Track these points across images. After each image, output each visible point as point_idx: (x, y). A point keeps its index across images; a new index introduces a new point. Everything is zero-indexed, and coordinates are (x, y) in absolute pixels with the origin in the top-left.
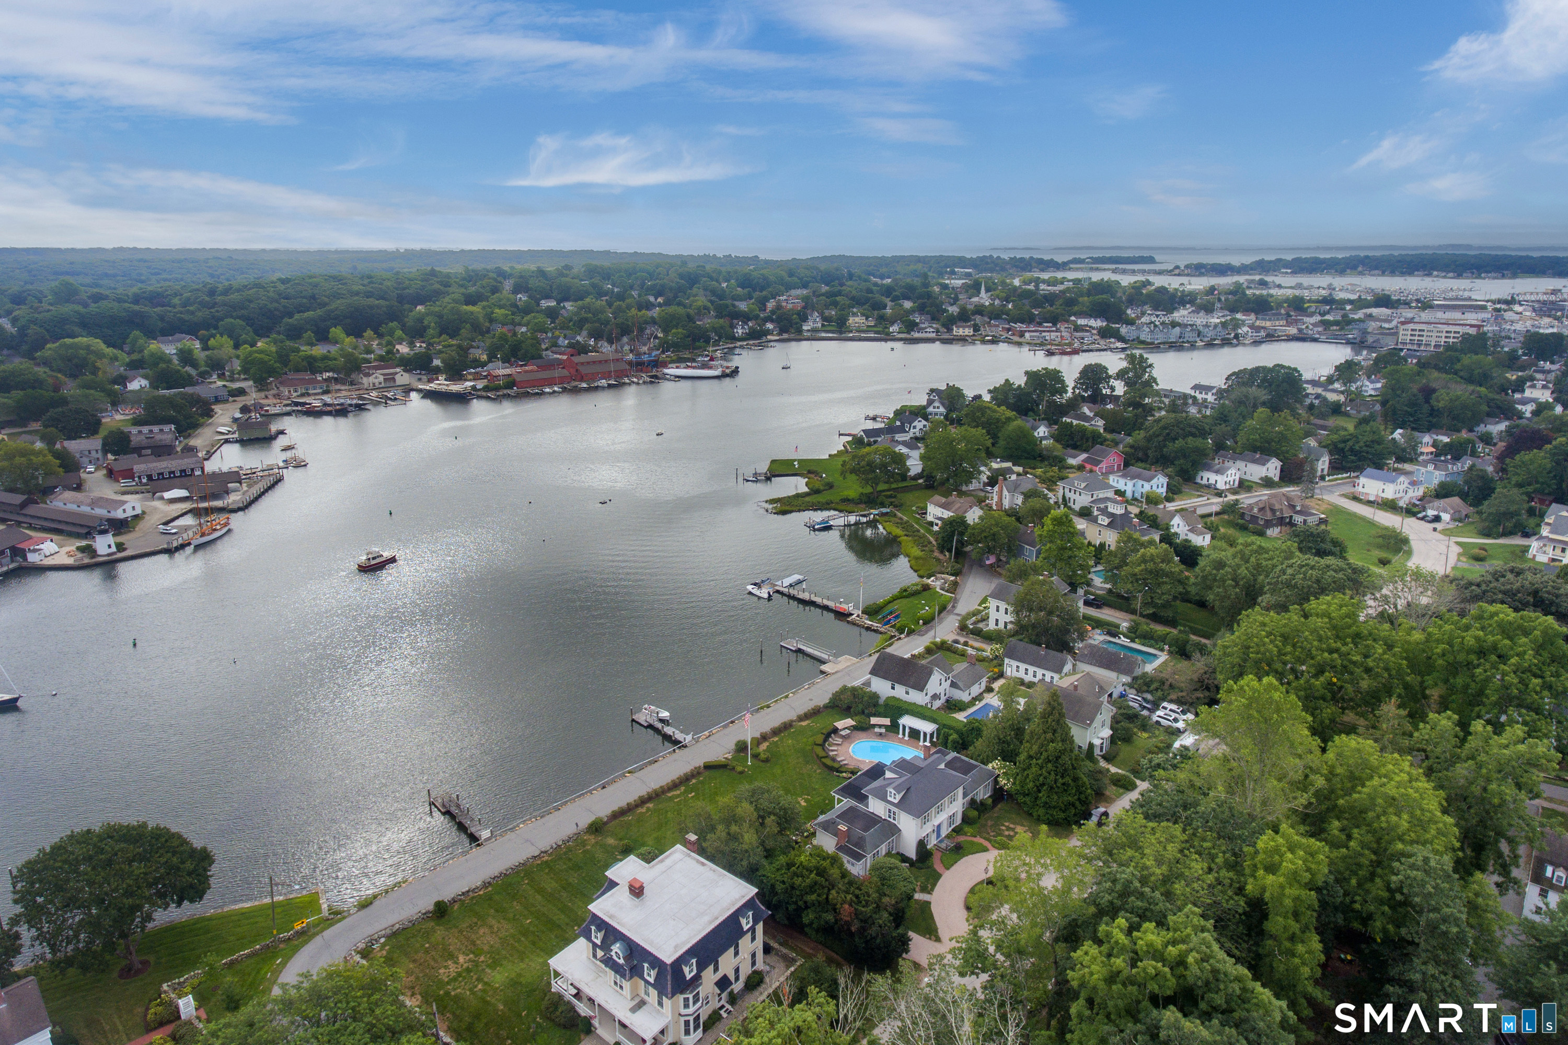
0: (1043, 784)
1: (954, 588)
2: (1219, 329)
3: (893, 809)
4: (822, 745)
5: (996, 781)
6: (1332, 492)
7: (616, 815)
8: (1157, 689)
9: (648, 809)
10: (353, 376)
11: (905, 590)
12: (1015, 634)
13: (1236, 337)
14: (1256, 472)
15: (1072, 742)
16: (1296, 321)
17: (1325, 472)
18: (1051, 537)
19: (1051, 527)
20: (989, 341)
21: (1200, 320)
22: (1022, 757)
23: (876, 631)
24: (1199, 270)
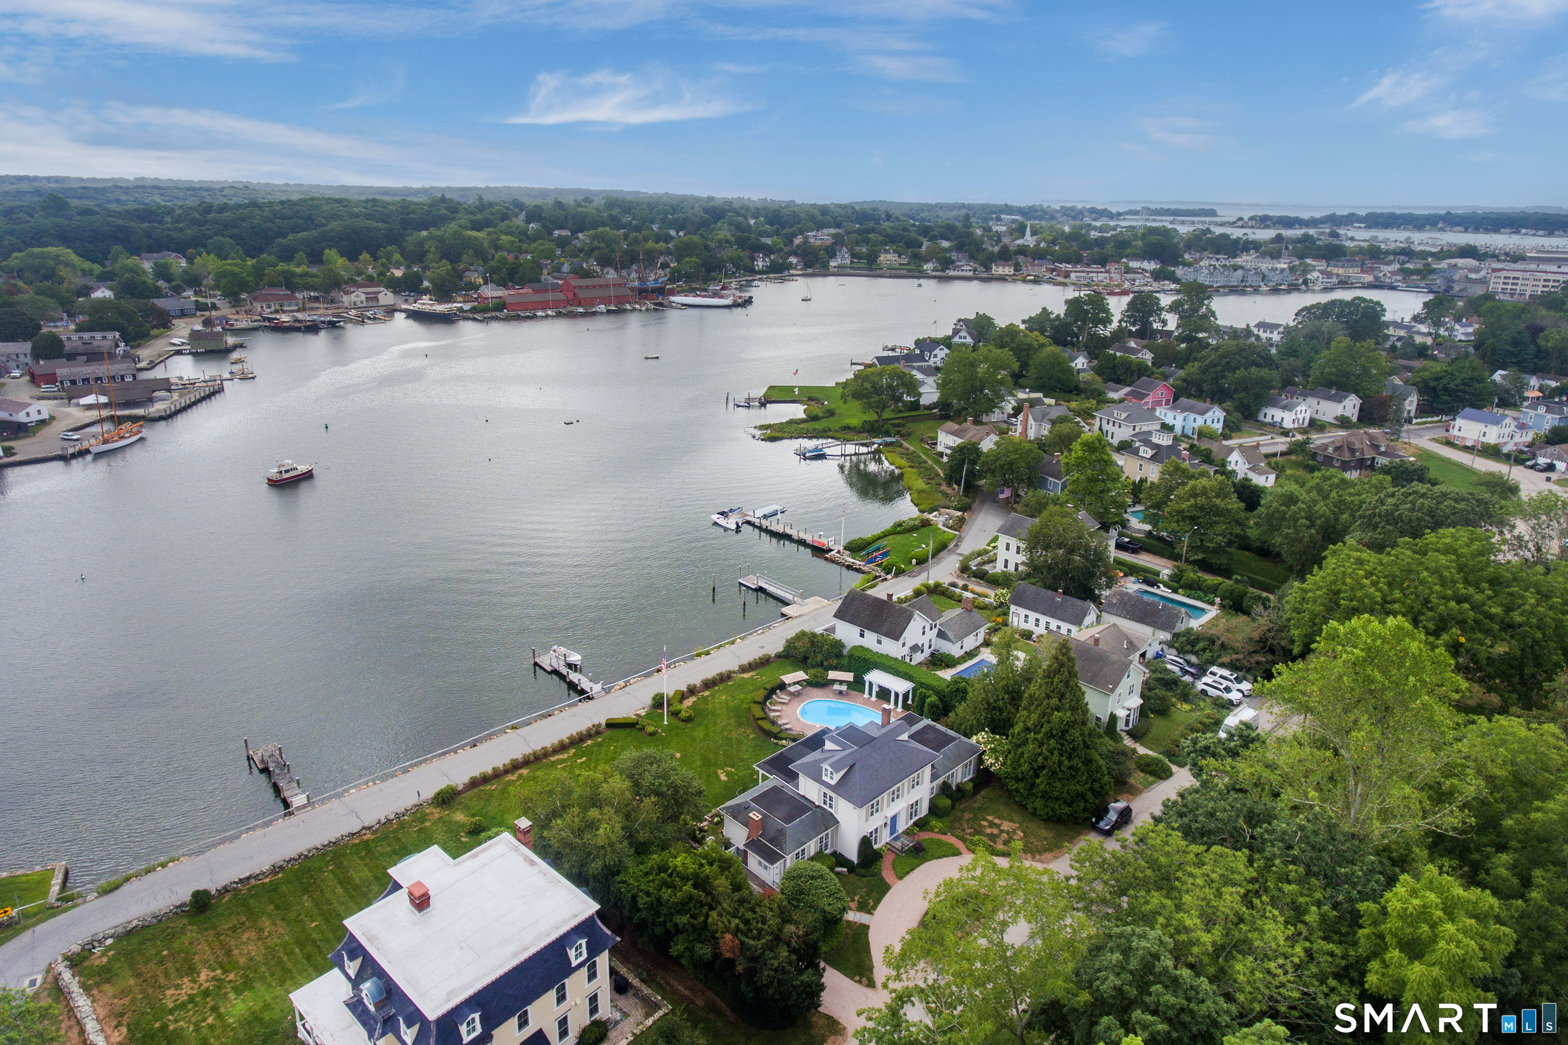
0: (1042, 767)
1: (960, 524)
2: (1286, 273)
3: (830, 793)
4: (763, 704)
5: (980, 760)
6: (1421, 436)
7: (474, 783)
8: (1204, 650)
9: (521, 776)
10: (334, 294)
11: (900, 525)
12: (1028, 576)
13: (1305, 282)
14: (1330, 410)
15: (1086, 711)
16: (1372, 269)
17: (1412, 414)
18: (1080, 464)
19: (1080, 453)
20: (1030, 281)
21: (1265, 265)
22: (1018, 728)
23: (858, 570)
24: (1264, 221)
